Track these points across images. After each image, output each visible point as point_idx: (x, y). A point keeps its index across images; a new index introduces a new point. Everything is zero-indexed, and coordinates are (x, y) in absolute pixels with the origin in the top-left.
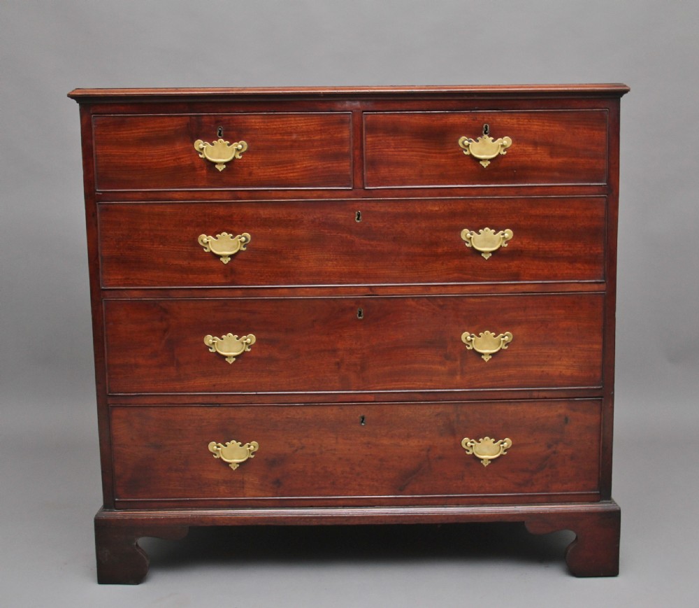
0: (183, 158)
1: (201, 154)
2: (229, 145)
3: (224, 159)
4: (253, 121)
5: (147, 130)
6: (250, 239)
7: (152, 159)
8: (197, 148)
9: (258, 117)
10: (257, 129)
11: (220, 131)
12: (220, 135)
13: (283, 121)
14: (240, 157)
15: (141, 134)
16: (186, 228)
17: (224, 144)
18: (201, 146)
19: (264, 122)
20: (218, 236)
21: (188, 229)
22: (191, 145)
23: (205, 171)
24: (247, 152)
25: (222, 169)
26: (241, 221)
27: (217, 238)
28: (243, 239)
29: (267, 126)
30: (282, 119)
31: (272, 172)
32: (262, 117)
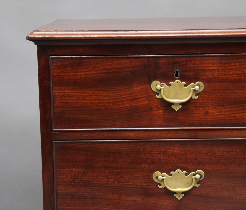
0: (139, 98)
1: (158, 94)
2: (185, 86)
3: (180, 99)
4: (210, 62)
5: (105, 71)
6: (203, 176)
7: (109, 99)
8: (154, 89)
9: (216, 58)
10: (214, 70)
11: (177, 72)
12: (177, 76)
13: (241, 62)
14: (197, 97)
15: (98, 75)
16: (141, 165)
17: (181, 85)
18: (159, 87)
19: (221, 63)
20: (172, 172)
21: (143, 166)
22: (148, 86)
23: (161, 111)
24: (204, 92)
25: (178, 109)
26: (195, 159)
27: (171, 175)
28: (198, 176)
29: (224, 66)
30: (239, 60)
31: (228, 111)
32: (219, 58)
